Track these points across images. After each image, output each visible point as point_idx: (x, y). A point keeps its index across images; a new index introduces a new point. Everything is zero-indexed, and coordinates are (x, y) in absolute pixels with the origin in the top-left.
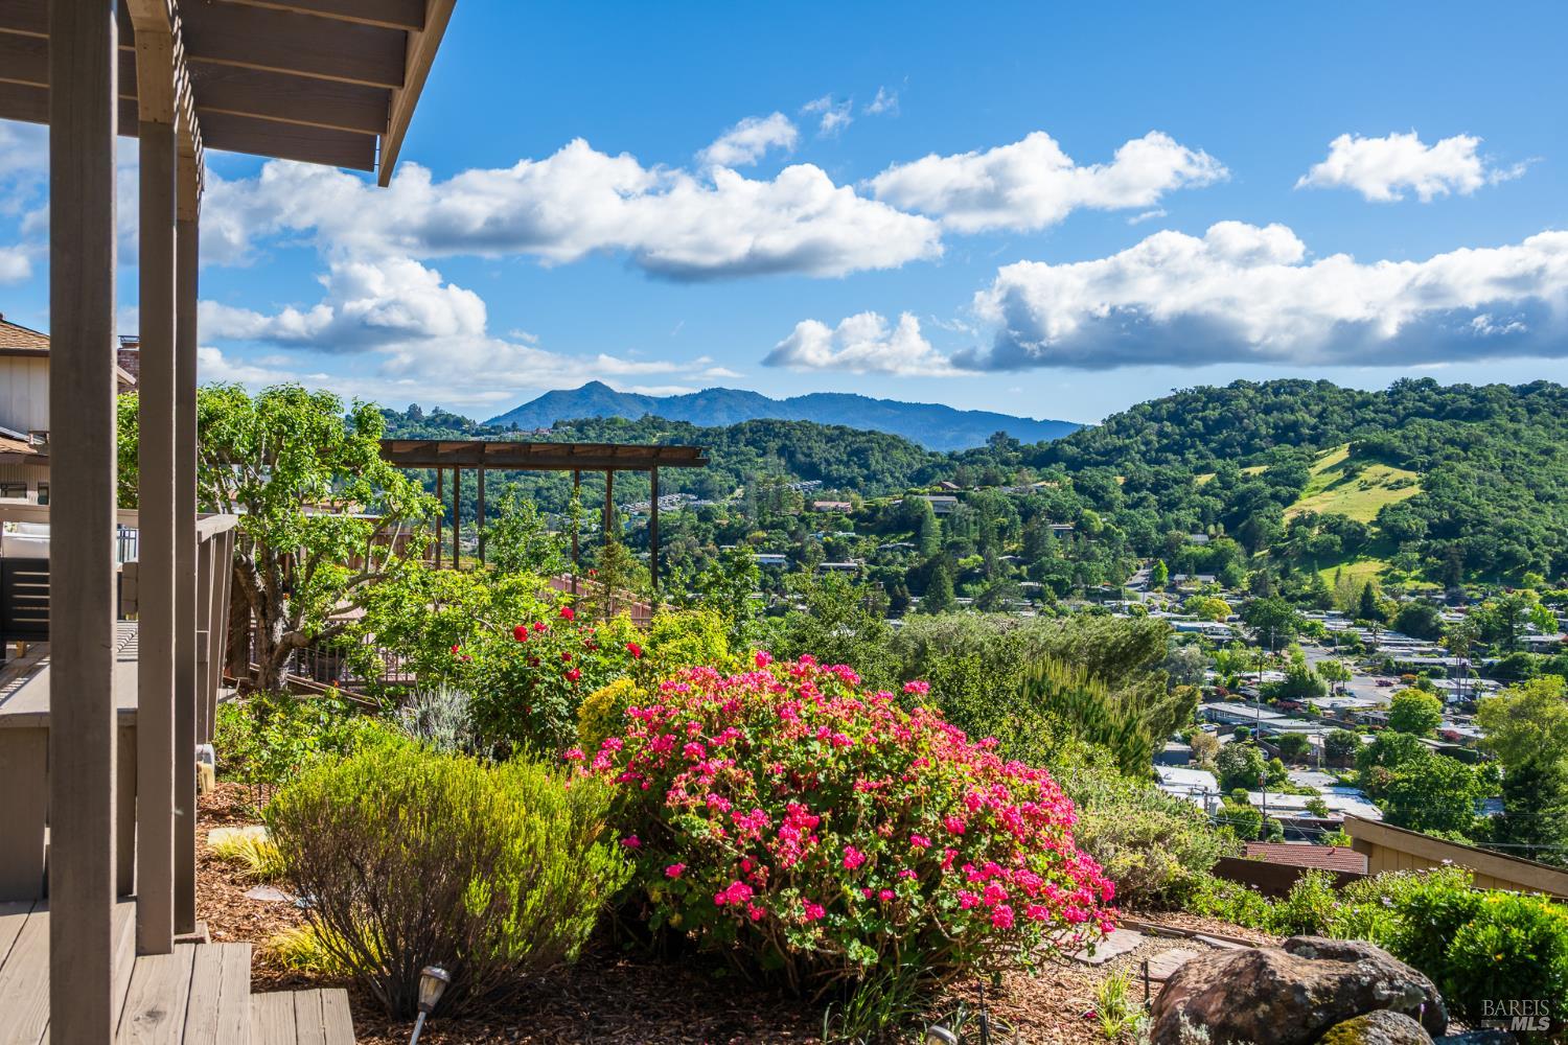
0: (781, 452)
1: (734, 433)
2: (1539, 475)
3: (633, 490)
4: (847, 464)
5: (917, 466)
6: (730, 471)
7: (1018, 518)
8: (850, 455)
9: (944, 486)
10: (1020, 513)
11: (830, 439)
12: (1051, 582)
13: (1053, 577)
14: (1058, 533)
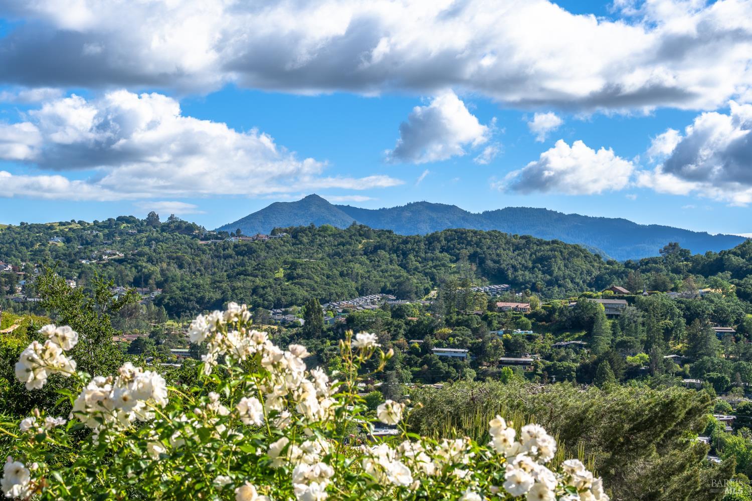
0: (472, 257)
1: (431, 240)
3: (339, 290)
4: (532, 270)
5: (596, 273)
6: (426, 274)
7: (683, 321)
8: (534, 262)
9: (615, 291)
10: (685, 316)
11: (517, 248)
12: (711, 380)
13: (714, 375)
14: (720, 336)
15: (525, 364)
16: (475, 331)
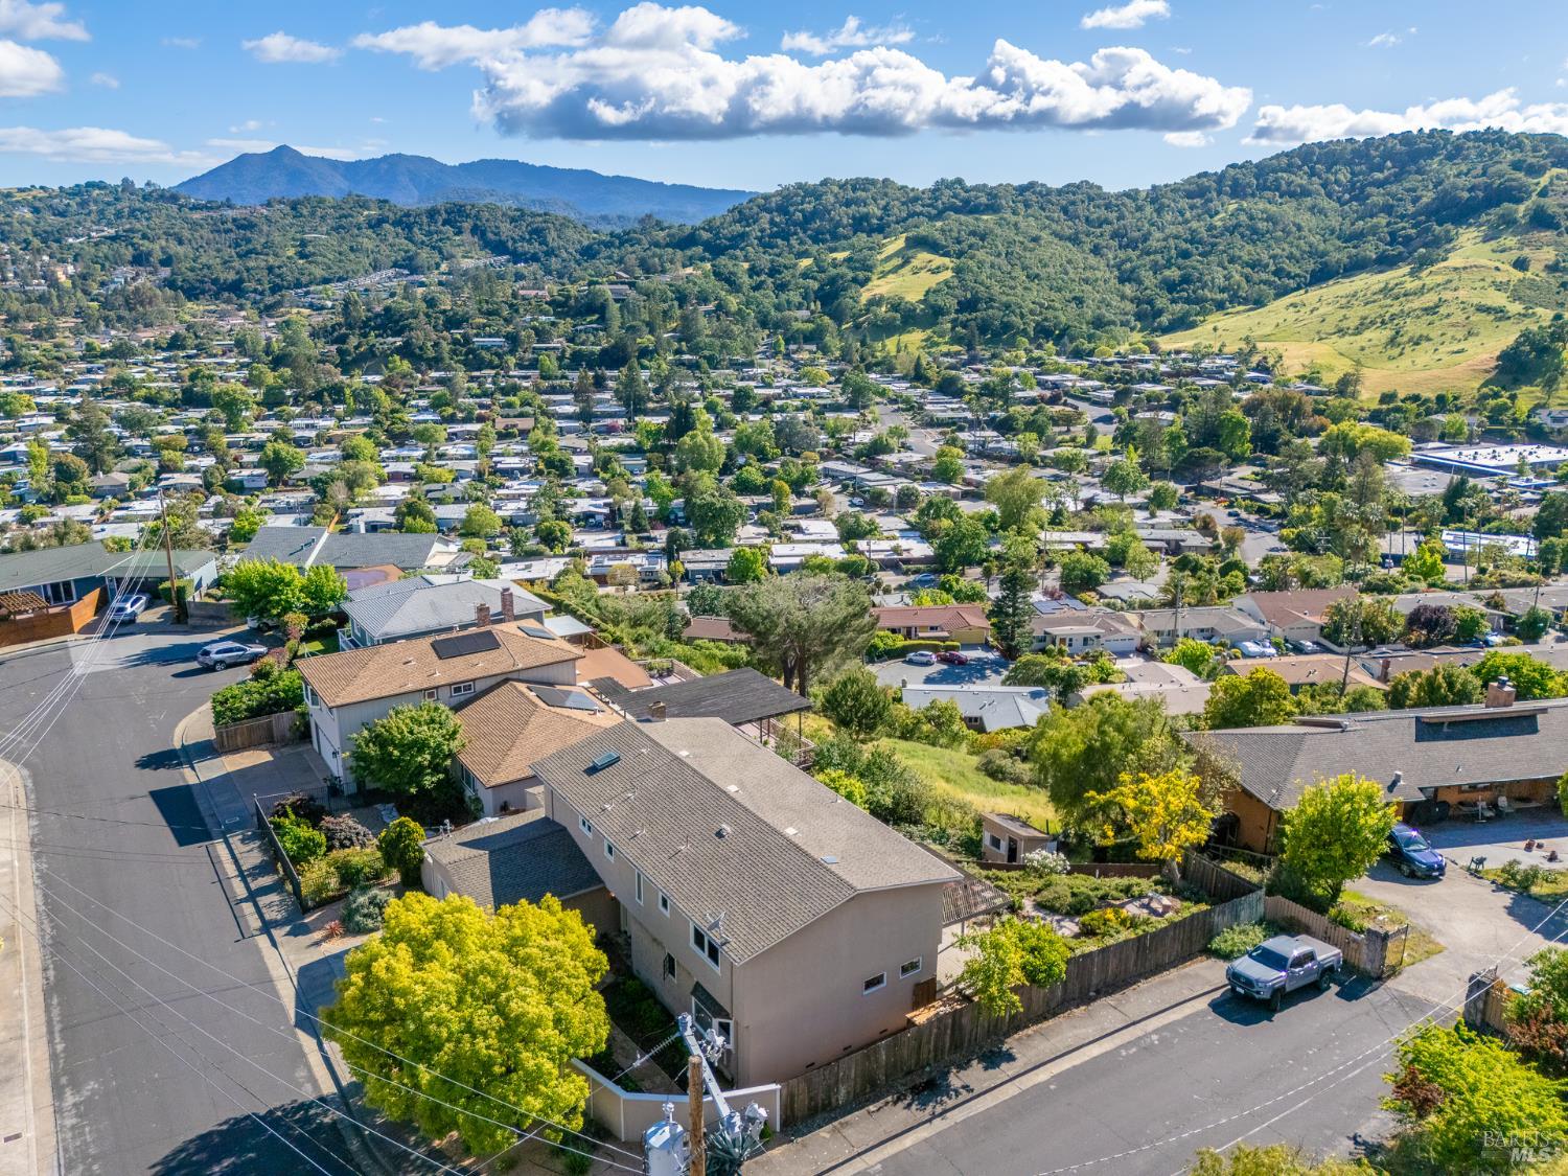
0: (474, 230)
1: (432, 214)
2: (1031, 259)
3: (354, 267)
4: (529, 242)
5: (586, 243)
6: (434, 248)
7: (676, 303)
8: (530, 233)
9: (618, 276)
10: (677, 299)
11: (513, 220)
12: (705, 357)
13: (707, 353)
14: (707, 313)
15: (554, 348)
16: (508, 321)
